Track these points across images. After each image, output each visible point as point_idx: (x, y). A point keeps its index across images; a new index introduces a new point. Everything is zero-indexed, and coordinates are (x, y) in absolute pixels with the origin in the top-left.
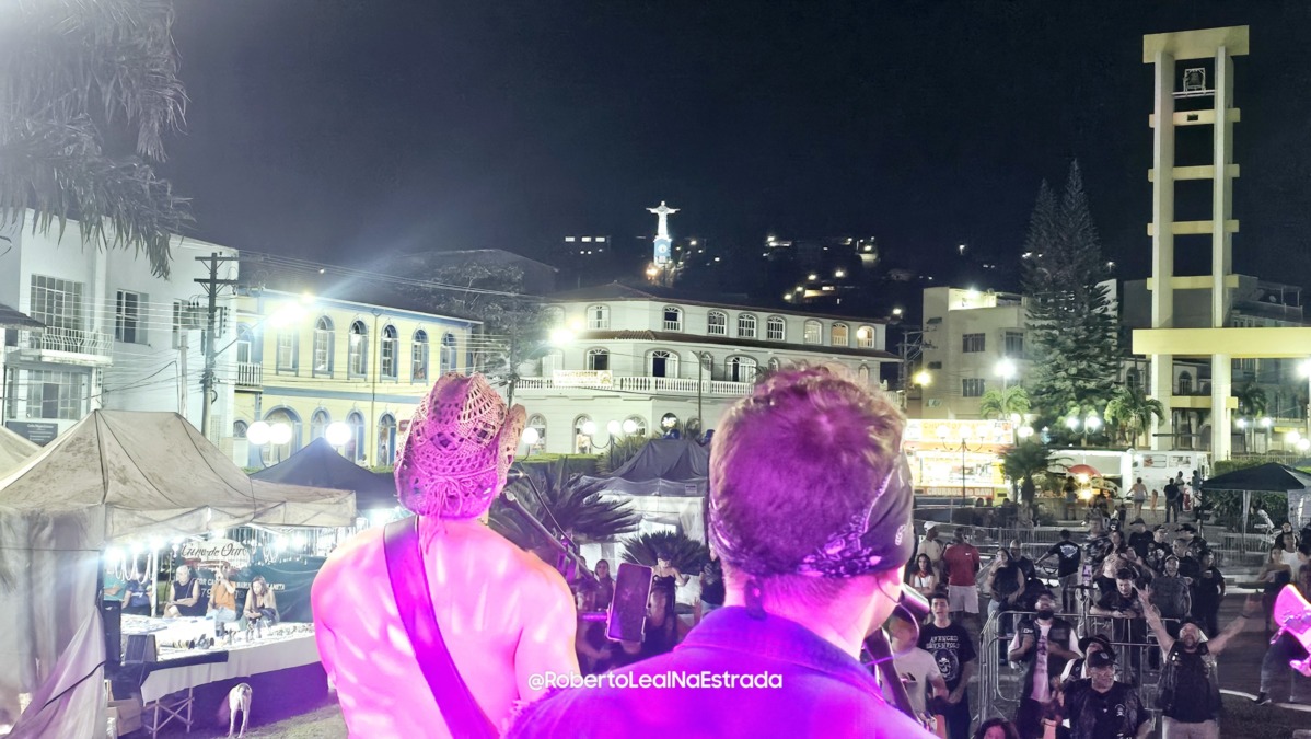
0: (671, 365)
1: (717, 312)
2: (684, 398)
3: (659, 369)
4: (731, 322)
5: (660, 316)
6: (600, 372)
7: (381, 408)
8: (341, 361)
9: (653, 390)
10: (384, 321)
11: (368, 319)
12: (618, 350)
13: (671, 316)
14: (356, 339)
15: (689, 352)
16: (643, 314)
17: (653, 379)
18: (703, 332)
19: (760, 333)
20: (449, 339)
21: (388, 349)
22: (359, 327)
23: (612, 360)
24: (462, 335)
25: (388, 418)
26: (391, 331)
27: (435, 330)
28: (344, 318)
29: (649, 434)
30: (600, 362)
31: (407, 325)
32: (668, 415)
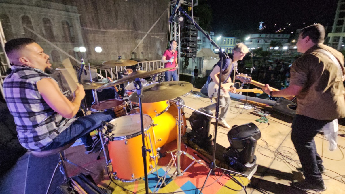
0: (260, 41)
1: (267, 34)
2: (261, 45)
3: (258, 42)
4: (268, 36)
5: (259, 35)
6: (251, 43)
7: (227, 47)
8: (223, 43)
9: (257, 44)
10: (228, 38)
11: (226, 38)
12: (254, 40)
13: (261, 35)
14: (225, 40)
15: (263, 40)
16: (257, 35)
17: (257, 43)
18: (264, 37)
19: (272, 37)
20: (234, 40)
21: (228, 41)
22: (225, 39)
23: (253, 41)
24: (236, 39)
25: (227, 48)
26: (228, 39)
27: (233, 39)
28: (224, 38)
29: (256, 49)
30: (251, 41)
31: (230, 38)
32: (259, 47)
